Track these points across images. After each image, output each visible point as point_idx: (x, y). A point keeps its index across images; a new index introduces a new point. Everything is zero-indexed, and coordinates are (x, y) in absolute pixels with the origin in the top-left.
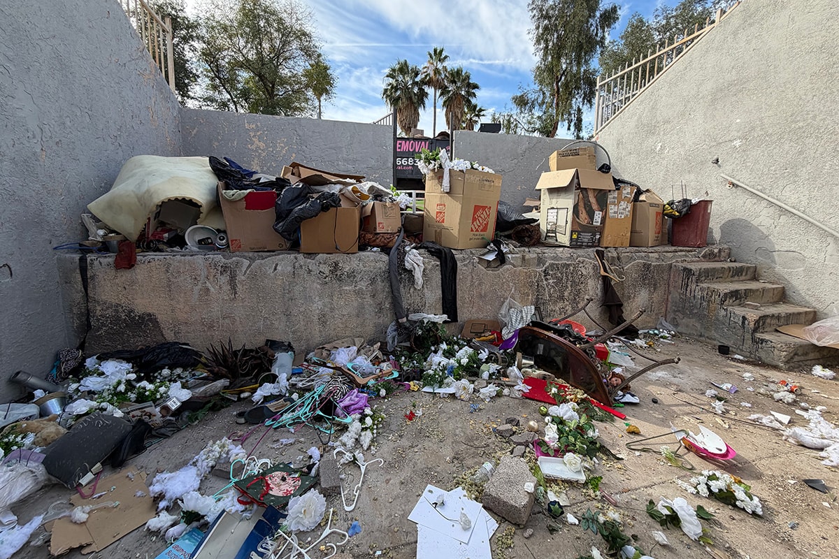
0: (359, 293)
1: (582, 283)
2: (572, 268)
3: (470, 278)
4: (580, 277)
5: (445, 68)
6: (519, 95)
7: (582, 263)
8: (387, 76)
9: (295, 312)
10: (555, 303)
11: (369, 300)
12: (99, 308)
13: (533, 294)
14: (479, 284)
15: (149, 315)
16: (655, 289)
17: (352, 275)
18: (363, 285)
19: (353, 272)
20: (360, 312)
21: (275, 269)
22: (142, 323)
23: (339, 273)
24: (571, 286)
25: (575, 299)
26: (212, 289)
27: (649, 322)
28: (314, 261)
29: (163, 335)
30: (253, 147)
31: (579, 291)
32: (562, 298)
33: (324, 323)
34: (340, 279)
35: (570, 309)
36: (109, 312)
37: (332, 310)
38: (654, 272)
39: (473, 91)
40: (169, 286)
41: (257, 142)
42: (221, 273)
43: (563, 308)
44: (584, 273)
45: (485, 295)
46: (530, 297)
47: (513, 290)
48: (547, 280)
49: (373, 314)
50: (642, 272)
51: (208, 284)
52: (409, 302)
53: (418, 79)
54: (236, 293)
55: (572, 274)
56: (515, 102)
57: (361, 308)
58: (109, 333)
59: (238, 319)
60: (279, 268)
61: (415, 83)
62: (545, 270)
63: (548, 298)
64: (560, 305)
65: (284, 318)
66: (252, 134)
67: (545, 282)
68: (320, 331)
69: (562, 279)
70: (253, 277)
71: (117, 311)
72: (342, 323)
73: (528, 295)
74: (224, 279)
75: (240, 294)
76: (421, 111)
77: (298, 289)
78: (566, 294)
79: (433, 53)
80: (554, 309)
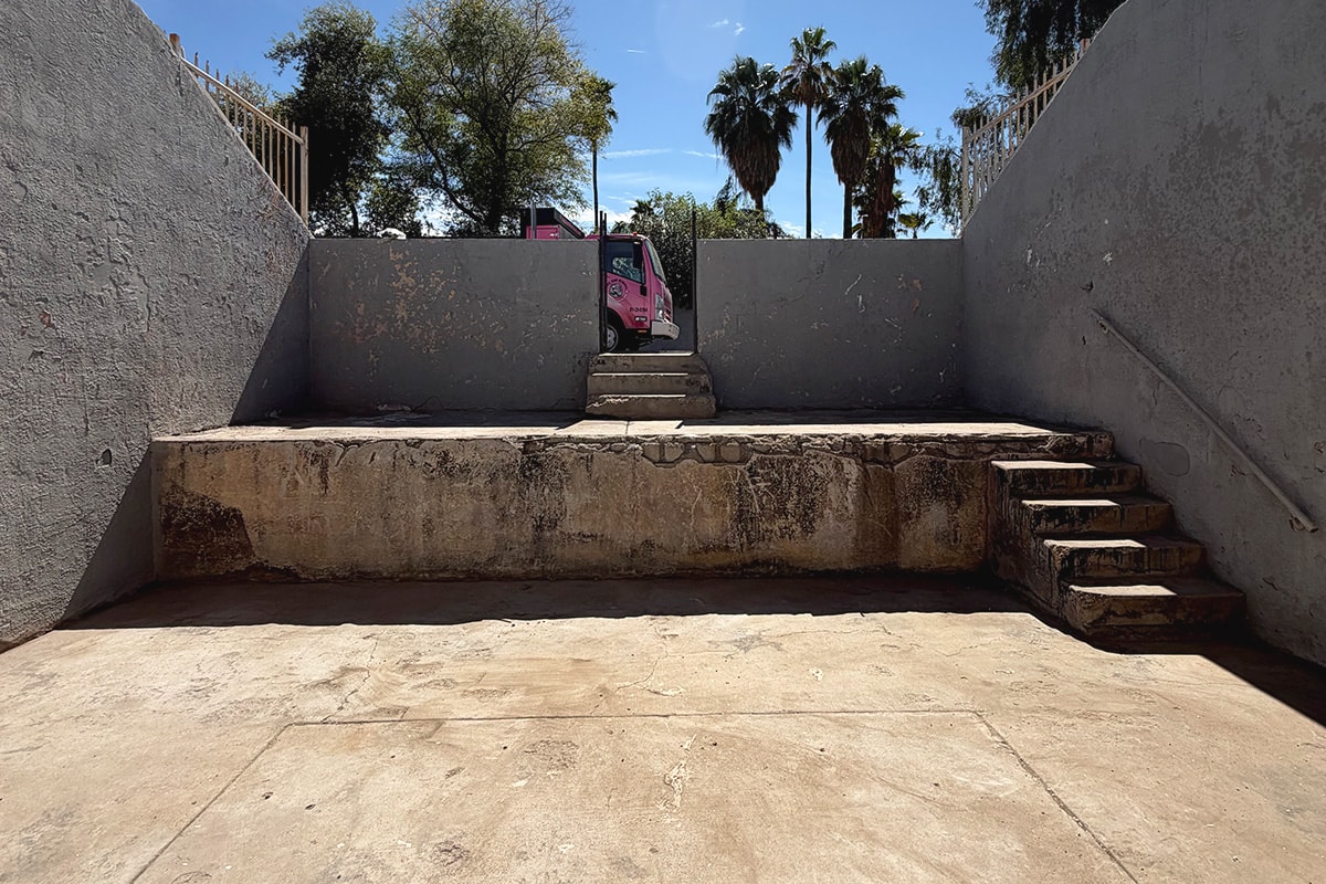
0: (475, 493)
1: (817, 489)
2: (797, 466)
3: (630, 476)
4: (813, 479)
5: (826, 66)
6: (969, 106)
7: (815, 457)
8: (715, 91)
9: (394, 515)
10: (771, 519)
11: (487, 503)
12: (186, 500)
13: (733, 504)
14: (646, 486)
15: (234, 510)
16: (959, 504)
17: (465, 469)
18: (480, 482)
19: (467, 465)
20: (477, 517)
21: (372, 459)
22: (226, 520)
23: (449, 465)
24: (798, 493)
25: (806, 514)
26: (301, 482)
27: (954, 559)
28: (418, 450)
29: (246, 535)
30: (399, 285)
31: (812, 504)
32: (783, 512)
33: (429, 532)
34: (449, 474)
35: (800, 529)
36: (196, 505)
37: (440, 514)
38: (953, 475)
39: (891, 101)
40: (257, 476)
41: (404, 278)
42: (312, 463)
43: (786, 528)
44: (820, 473)
45: (655, 504)
46: (728, 508)
47: (700, 495)
48: (754, 482)
49: (494, 522)
50: (929, 475)
51: (298, 476)
52: (542, 507)
53: (776, 90)
54: (327, 488)
55: (797, 474)
56: (961, 122)
57: (478, 513)
58: (194, 530)
59: (328, 520)
60: (377, 457)
61: (769, 99)
62: (751, 468)
63: (758, 510)
64: (781, 522)
65: (381, 522)
66: (398, 267)
67: (751, 486)
68: (425, 541)
69: (780, 482)
70: (347, 469)
71: (203, 504)
72: (453, 533)
73: (725, 506)
74: (316, 469)
75: (332, 490)
76: (782, 149)
77: (398, 484)
78: (789, 505)
79: (801, 40)
80: (770, 528)
